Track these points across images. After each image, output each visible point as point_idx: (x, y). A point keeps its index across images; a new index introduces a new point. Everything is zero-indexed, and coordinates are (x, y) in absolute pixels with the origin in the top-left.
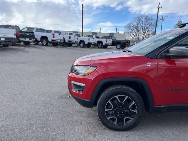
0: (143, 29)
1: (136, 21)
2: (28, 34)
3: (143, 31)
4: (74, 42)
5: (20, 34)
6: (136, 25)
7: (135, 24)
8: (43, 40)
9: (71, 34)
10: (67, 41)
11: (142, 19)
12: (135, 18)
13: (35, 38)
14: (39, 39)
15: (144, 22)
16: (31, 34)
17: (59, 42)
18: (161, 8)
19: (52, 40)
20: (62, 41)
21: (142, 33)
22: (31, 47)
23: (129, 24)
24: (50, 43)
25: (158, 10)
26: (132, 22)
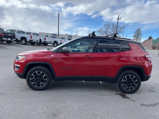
1: (106, 27)
2: (9, 35)
4: (49, 42)
5: (3, 34)
6: (105, 31)
8: (23, 40)
9: (47, 36)
10: (42, 41)
11: (110, 26)
12: (104, 25)
13: (16, 38)
14: (19, 39)
16: (13, 35)
17: (36, 42)
18: (120, 19)
19: (30, 40)
20: (38, 41)
22: (11, 45)
24: (29, 42)
25: (118, 20)
26: (102, 28)
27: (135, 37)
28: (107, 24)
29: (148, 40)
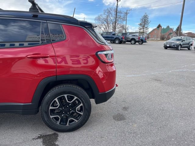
0: (113, 22)
1: (106, 13)
3: (112, 24)
6: (106, 18)
7: (104, 16)
11: (111, 11)
12: (104, 11)
15: (113, 15)
21: (112, 26)
23: (99, 17)
25: (118, 2)
26: (102, 15)
27: (141, 26)
28: (108, 9)
29: (156, 29)
